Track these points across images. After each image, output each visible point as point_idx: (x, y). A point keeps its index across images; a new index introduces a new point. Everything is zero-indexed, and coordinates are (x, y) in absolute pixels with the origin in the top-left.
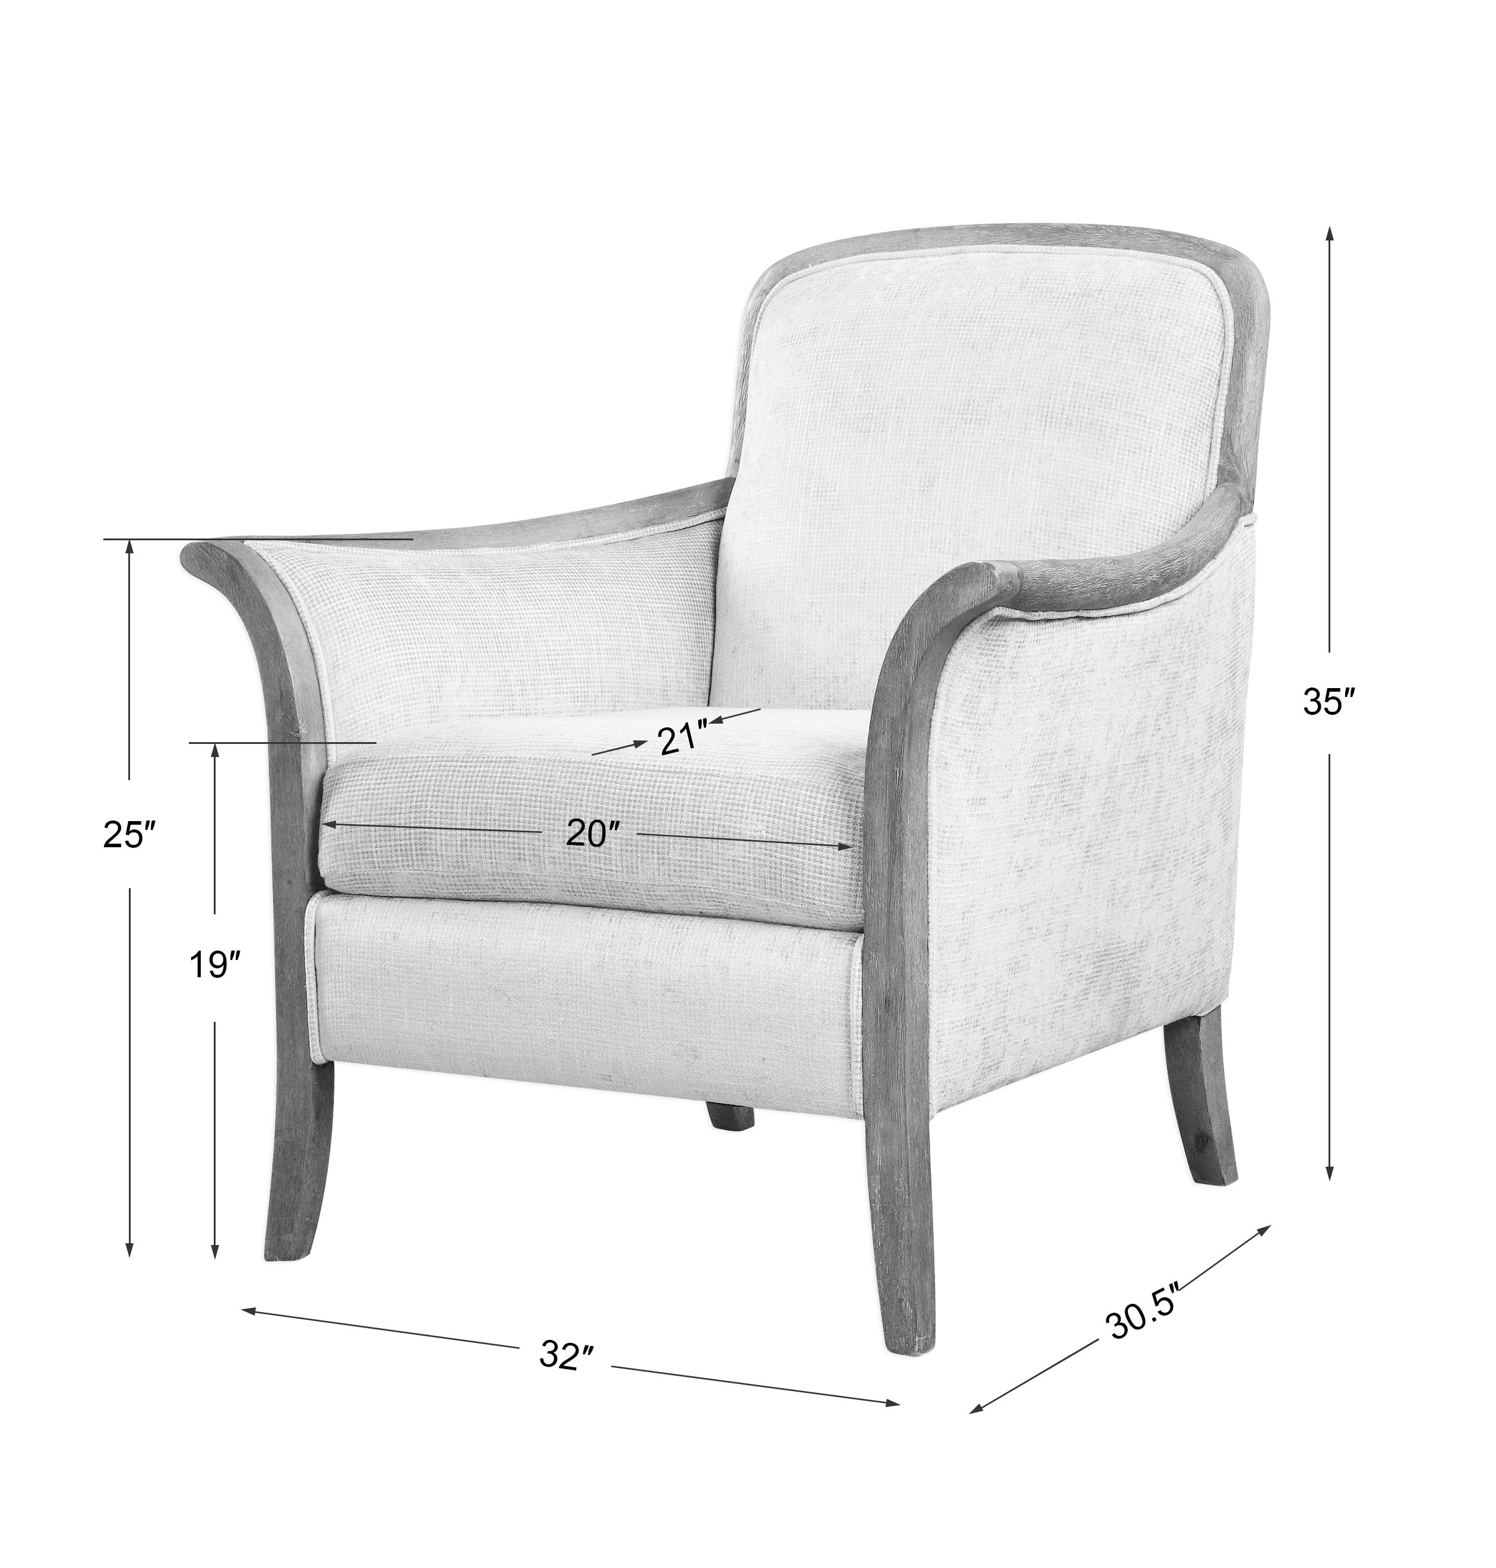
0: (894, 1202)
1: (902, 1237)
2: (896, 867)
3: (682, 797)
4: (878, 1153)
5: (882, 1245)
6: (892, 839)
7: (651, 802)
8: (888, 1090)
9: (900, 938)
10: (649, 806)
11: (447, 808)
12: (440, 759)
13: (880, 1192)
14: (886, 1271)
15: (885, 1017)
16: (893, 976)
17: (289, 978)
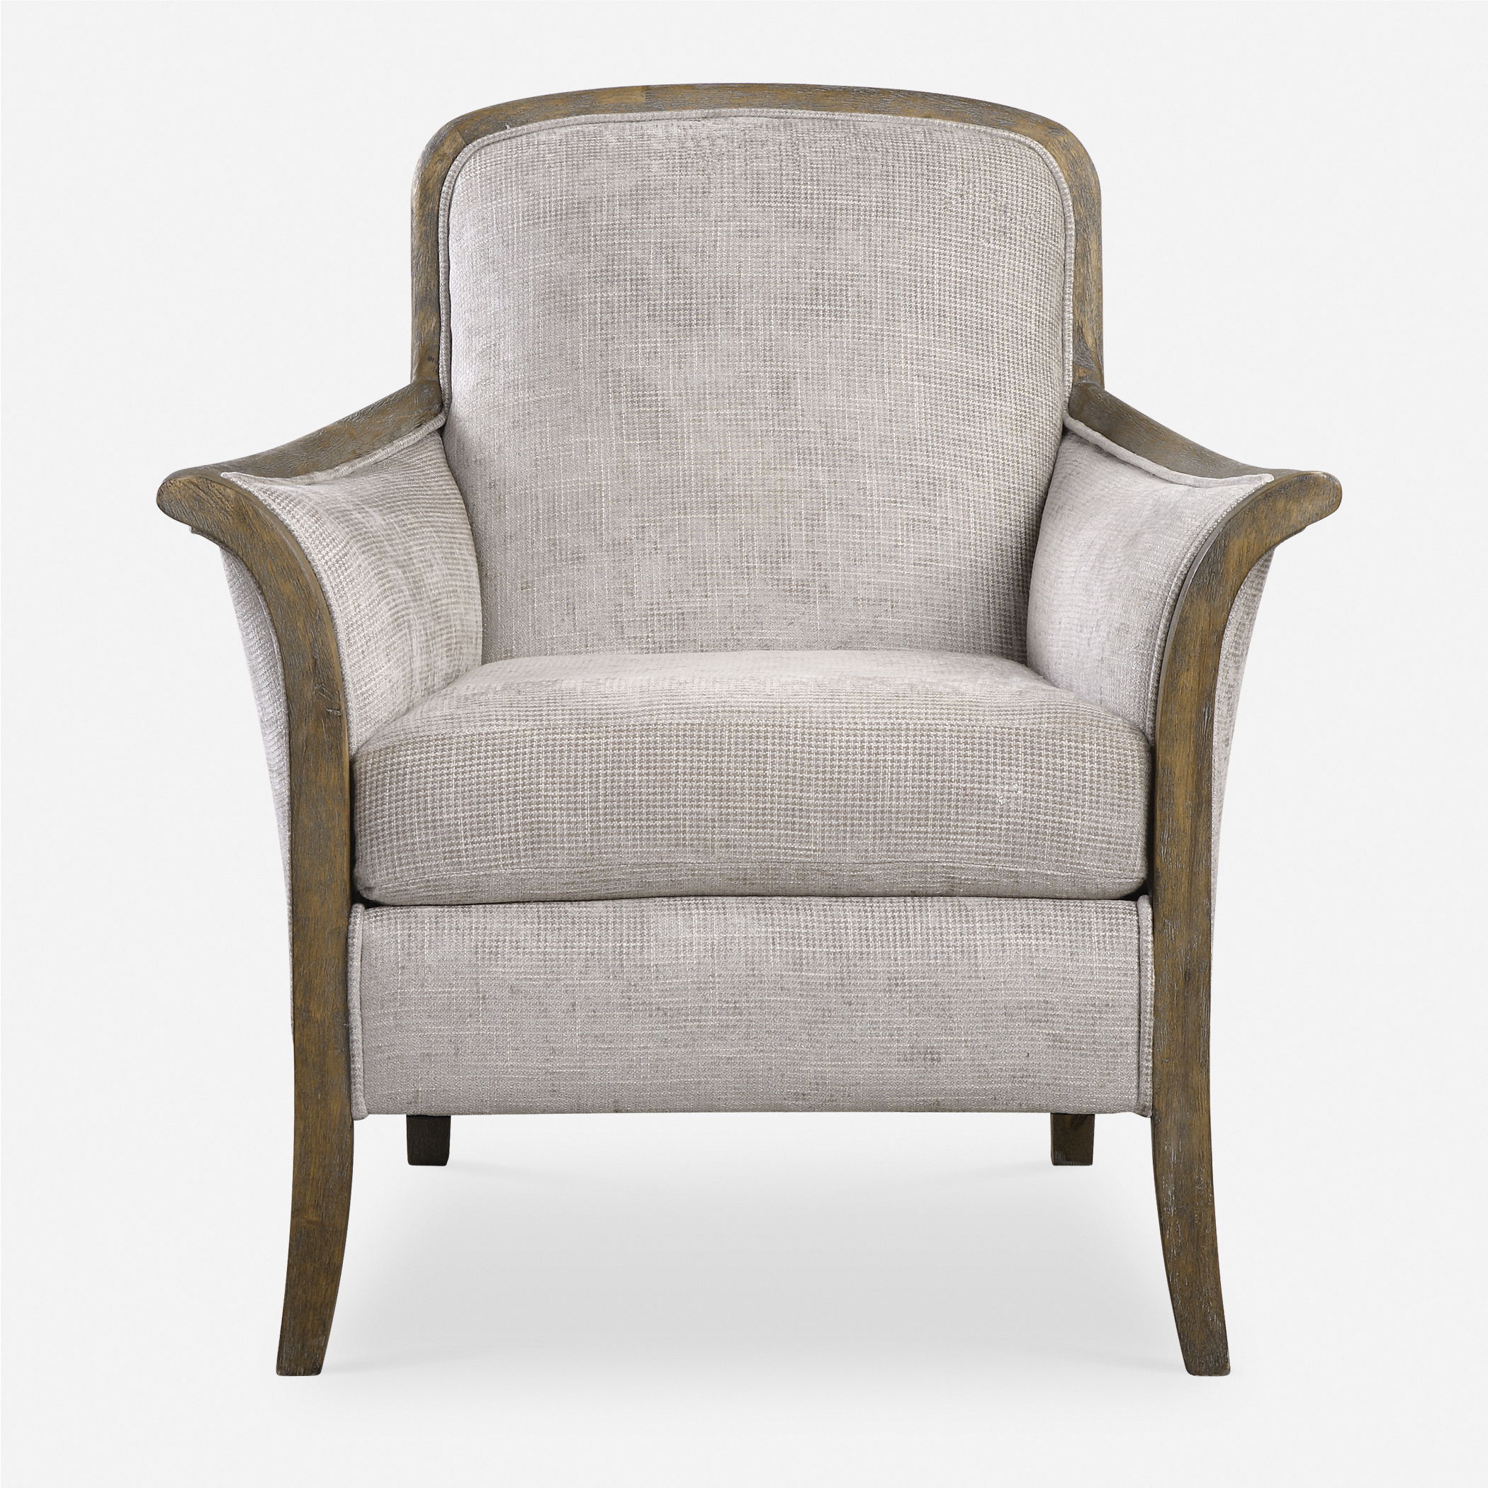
0: (1193, 1203)
1: (1204, 1242)
2: (1201, 821)
3: (903, 757)
4: (1171, 1148)
5: (1178, 1254)
6: (1198, 788)
7: (862, 767)
8: (1186, 1076)
9: (1206, 901)
10: (860, 770)
11: (568, 789)
12: (543, 732)
13: (1174, 1193)
14: (1184, 1283)
15: (1183, 993)
16: (1195, 946)
17: (318, 1016)
